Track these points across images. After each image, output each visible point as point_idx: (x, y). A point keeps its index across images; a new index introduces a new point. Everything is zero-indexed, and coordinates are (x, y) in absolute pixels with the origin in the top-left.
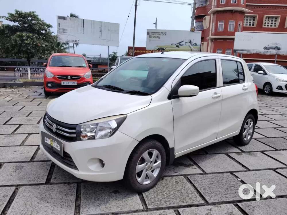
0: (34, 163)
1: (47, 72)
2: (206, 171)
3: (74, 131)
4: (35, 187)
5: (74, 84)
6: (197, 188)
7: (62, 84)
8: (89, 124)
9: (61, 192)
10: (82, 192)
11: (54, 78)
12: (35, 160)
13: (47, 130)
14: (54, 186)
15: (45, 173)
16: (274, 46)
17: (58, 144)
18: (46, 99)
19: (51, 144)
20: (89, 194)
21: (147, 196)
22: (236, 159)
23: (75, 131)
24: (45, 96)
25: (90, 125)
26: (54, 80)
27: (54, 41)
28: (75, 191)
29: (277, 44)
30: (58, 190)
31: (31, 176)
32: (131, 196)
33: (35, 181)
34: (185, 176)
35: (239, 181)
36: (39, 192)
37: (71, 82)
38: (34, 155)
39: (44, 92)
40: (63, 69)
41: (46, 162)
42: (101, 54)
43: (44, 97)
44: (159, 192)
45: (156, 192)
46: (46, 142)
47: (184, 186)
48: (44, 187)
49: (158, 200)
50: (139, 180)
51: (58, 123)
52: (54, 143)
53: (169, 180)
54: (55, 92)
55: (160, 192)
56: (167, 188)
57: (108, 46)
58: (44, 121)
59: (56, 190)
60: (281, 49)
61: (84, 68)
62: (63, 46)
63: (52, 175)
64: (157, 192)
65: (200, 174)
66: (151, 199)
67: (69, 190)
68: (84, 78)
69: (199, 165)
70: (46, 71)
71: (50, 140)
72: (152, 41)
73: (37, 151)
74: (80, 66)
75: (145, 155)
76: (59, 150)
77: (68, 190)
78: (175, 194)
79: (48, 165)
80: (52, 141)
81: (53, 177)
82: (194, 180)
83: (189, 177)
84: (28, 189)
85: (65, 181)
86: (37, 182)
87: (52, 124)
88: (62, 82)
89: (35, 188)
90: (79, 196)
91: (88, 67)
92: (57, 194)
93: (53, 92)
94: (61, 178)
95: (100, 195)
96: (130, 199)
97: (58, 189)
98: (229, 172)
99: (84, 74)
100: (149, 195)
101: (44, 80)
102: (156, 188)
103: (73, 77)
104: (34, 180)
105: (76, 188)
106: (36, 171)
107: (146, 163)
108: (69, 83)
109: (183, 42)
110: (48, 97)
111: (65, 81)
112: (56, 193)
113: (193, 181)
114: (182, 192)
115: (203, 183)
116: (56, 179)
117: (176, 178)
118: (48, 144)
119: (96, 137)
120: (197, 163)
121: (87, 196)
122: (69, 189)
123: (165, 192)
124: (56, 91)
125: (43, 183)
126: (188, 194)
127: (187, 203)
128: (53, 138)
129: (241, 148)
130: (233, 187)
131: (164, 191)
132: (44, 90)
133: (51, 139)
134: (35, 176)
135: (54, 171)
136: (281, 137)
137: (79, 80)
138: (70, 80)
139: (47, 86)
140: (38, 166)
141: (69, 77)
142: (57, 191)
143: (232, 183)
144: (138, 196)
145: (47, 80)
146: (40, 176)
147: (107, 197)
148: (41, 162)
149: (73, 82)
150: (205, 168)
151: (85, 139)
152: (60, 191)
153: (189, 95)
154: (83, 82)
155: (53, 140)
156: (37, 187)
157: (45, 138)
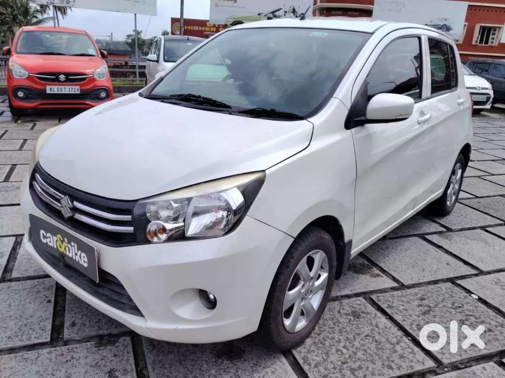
0: (13, 284)
1: (12, 66)
2: (402, 281)
3: (128, 218)
4: (26, 356)
5: (73, 92)
6: (404, 326)
7: (48, 91)
8: (168, 201)
9: (97, 364)
10: (147, 360)
11: (29, 78)
12: (15, 274)
13: (44, 210)
14: (75, 350)
15: (45, 311)
16: (441, 23)
17: (82, 251)
18: (15, 125)
19: (61, 248)
20: (167, 366)
21: (305, 359)
22: (445, 247)
23: (130, 217)
24: (13, 119)
25: (172, 202)
26: (29, 83)
27: (16, 4)
28: (132, 360)
29: (446, 20)
30: (88, 361)
31: (11, 324)
32: (269, 364)
33: (24, 337)
34: (366, 295)
35: (476, 299)
36: (38, 372)
37: (67, 87)
38: (8, 261)
39: (9, 109)
40: (45, 60)
41: (41, 280)
42: (112, 34)
43: (10, 119)
44: (327, 344)
45: (320, 345)
46: (44, 241)
47: (374, 323)
48: (50, 353)
49: (335, 368)
50: (287, 322)
51: (75, 194)
52: (69, 245)
53: (337, 310)
54: (34, 108)
55: (331, 346)
56: (340, 331)
57: (135, 15)
58: (31, 186)
59: (83, 361)
60: (452, 29)
61: (90, 57)
62: (36, 17)
63: (63, 316)
64: (323, 344)
65: (393, 289)
66: (316, 366)
67: (117, 359)
68: (93, 80)
69: (382, 265)
70: (10, 64)
71: (55, 239)
72: (221, 6)
73: (15, 250)
74: (83, 53)
75: (302, 266)
76: (86, 265)
77: (113, 358)
78: (365, 347)
79: (48, 289)
80: (63, 242)
81: (67, 324)
82: (388, 305)
83: (374, 297)
84: (6, 366)
85: (101, 332)
86: (29, 339)
87: (59, 198)
88: (48, 88)
89: (26, 359)
90: (145, 372)
91: (100, 56)
92: (86, 372)
93: (27, 109)
94: (87, 322)
95: (195, 367)
96: (270, 373)
97: (86, 357)
98: (447, 279)
99: (93, 70)
100: (309, 356)
101: (8, 82)
102: (318, 335)
103: (70, 77)
104: (20, 334)
105: (130, 349)
106: (21, 307)
107: (302, 283)
108: (63, 89)
109: (281, 10)
110: (19, 118)
111: (54, 85)
112: (83, 370)
113: (387, 308)
114: (376, 341)
115: (410, 312)
116: (76, 328)
117: (349, 302)
118: (51, 247)
119: (187, 232)
120: (376, 262)
121: (165, 371)
122: (115, 356)
123: (342, 344)
124: (36, 106)
125: (45, 341)
126: (391, 344)
127: (399, 368)
128: (64, 234)
129: (441, 221)
130: (472, 316)
131: (337, 342)
132: (8, 104)
133: (59, 236)
134: (20, 323)
135: (67, 303)
136: (499, 196)
137: (82, 82)
138: (63, 83)
139: (16, 96)
140: (26, 292)
141: (62, 77)
142: (86, 364)
143: (466, 307)
144: (284, 360)
145: (15, 83)
146: (34, 320)
147: (213, 372)
148: (29, 281)
149: (70, 87)
150: (396, 272)
151: (159, 239)
152: (94, 363)
153: (394, 118)
154: (93, 87)
155: (66, 240)
156: (31, 354)
157: (42, 232)
